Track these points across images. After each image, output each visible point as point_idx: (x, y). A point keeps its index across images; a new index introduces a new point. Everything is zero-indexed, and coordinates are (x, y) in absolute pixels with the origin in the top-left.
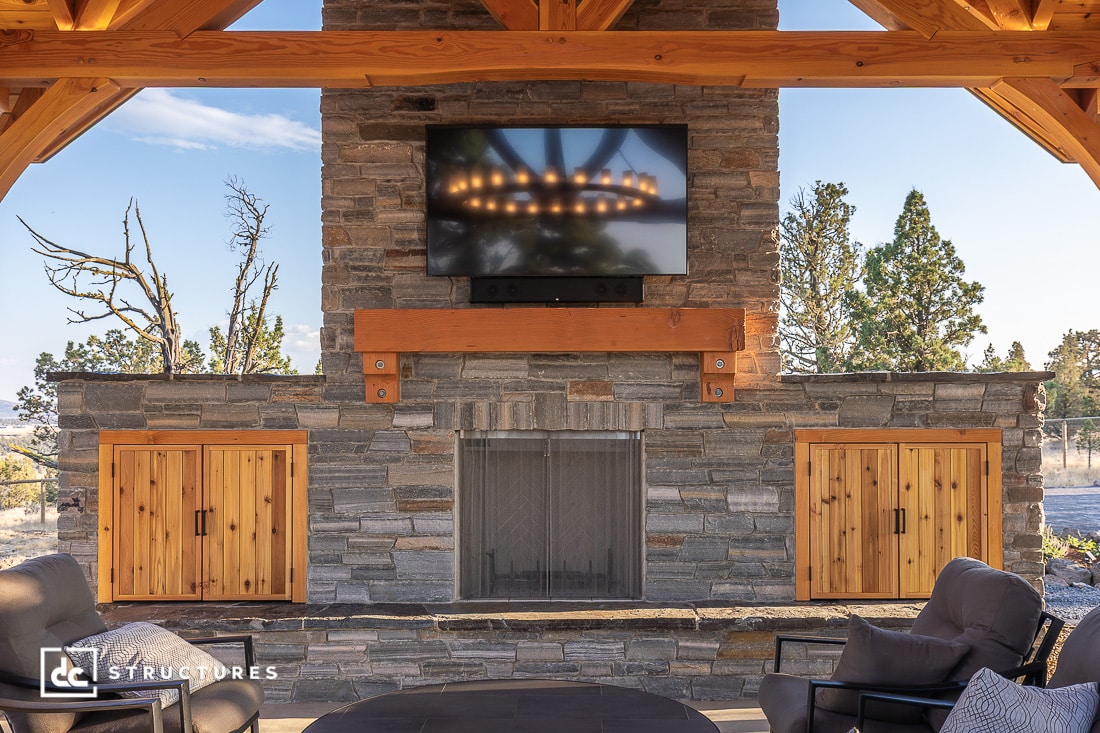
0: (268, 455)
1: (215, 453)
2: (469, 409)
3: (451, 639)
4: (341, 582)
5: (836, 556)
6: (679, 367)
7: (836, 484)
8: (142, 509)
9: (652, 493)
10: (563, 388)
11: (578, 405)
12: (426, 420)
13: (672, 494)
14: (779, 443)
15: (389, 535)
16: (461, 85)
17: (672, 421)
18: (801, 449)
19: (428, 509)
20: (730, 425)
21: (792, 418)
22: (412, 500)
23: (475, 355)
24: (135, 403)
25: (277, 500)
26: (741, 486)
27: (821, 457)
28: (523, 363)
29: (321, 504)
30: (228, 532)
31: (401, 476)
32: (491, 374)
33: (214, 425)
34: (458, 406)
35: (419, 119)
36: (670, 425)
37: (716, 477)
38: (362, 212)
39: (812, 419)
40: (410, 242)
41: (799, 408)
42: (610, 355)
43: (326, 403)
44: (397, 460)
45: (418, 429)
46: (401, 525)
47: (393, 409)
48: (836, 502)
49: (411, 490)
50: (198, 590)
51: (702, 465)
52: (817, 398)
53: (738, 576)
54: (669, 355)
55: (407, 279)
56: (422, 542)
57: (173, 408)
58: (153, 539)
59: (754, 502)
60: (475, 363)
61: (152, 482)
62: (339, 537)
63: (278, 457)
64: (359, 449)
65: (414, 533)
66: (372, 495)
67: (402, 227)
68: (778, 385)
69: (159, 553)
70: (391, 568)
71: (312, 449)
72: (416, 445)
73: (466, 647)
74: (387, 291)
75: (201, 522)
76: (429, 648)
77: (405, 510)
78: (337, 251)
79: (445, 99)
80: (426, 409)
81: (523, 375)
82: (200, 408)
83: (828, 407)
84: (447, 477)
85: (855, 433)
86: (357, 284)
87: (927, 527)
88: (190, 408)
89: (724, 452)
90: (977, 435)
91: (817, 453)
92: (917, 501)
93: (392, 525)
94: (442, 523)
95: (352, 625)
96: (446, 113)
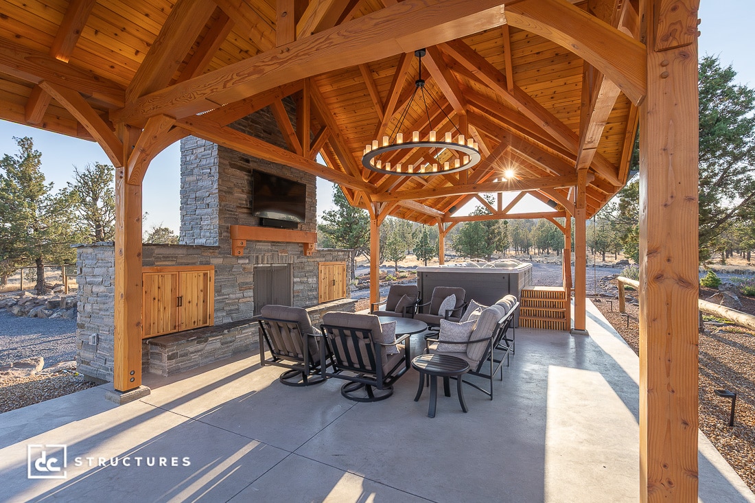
0: (202, 274)
1: (183, 274)
4: (223, 316)
5: (325, 292)
6: (300, 246)
7: (325, 275)
8: (154, 299)
9: (295, 280)
10: (278, 252)
11: (281, 256)
12: (247, 261)
13: (298, 280)
14: (317, 265)
15: (237, 299)
16: (256, 158)
17: (299, 260)
19: (246, 289)
21: (318, 259)
22: (243, 287)
23: (259, 241)
24: (150, 255)
25: (205, 291)
26: (310, 276)
27: (323, 269)
28: (270, 244)
29: (218, 291)
30: (187, 304)
31: (240, 280)
32: (262, 247)
33: (181, 264)
34: (255, 257)
35: (245, 165)
37: (306, 275)
38: (230, 192)
39: (321, 260)
40: (243, 204)
41: (319, 257)
42: (287, 243)
43: (220, 256)
44: (239, 274)
45: (245, 264)
46: (240, 295)
47: (238, 258)
48: (325, 279)
49: (243, 284)
50: (177, 328)
51: (304, 272)
53: (310, 299)
54: (298, 243)
55: (242, 216)
56: (245, 300)
57: (166, 258)
58: (159, 311)
59: (312, 280)
60: (258, 243)
61: (159, 288)
62: (222, 301)
63: (205, 275)
64: (229, 271)
65: (244, 297)
66: (233, 286)
67: (240, 199)
68: (316, 252)
69: (162, 316)
70: (238, 309)
71: (216, 271)
72: (244, 269)
74: (237, 219)
75: (179, 301)
77: (241, 290)
78: (223, 204)
79: (252, 161)
80: (246, 257)
81: (270, 247)
82: (176, 257)
84: (250, 279)
85: (328, 263)
86: (227, 216)
87: (336, 284)
88: (172, 257)
89: (308, 269)
90: (343, 263)
91: (321, 268)
92: (336, 278)
93: (238, 295)
94: (251, 293)
95: (250, 327)
96: (252, 165)
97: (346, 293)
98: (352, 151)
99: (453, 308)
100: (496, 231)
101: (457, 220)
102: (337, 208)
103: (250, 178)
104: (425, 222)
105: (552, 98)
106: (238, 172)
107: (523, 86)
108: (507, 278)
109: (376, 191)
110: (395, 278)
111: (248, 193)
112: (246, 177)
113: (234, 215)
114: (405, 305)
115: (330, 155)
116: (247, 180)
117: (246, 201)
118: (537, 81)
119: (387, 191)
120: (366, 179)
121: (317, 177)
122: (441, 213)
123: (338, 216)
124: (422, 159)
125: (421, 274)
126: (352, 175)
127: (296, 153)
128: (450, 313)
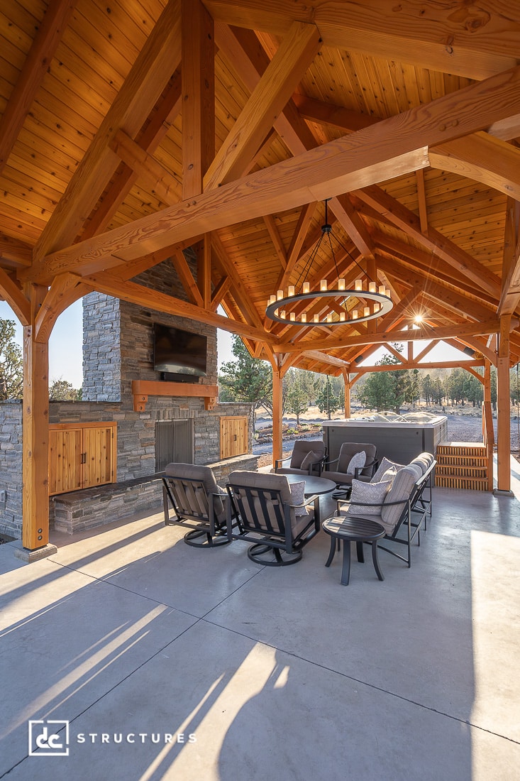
0: (105, 431)
1: (87, 431)
2: (158, 413)
4: (126, 473)
5: (226, 447)
6: (201, 401)
7: (226, 430)
8: (59, 456)
9: (197, 435)
10: (179, 407)
11: (182, 411)
12: (149, 417)
13: (199, 435)
15: (139, 455)
16: (157, 311)
17: (200, 415)
18: (221, 422)
20: (210, 416)
21: (219, 414)
22: (144, 443)
23: (160, 396)
24: (55, 412)
25: (108, 447)
26: (212, 432)
28: (171, 399)
29: (121, 447)
30: (91, 460)
31: (142, 436)
32: (163, 402)
33: (85, 420)
34: (156, 412)
35: (146, 319)
37: (207, 430)
38: (131, 347)
39: (222, 414)
40: (145, 358)
41: (219, 411)
42: (188, 397)
43: (122, 412)
44: (141, 430)
45: (147, 419)
46: (142, 452)
47: (140, 413)
48: (226, 434)
49: (144, 440)
50: (81, 485)
51: (205, 427)
52: (223, 409)
53: (212, 455)
54: (199, 397)
55: (143, 370)
56: (147, 456)
57: (70, 414)
58: (64, 468)
59: (213, 436)
60: (160, 398)
61: (64, 445)
62: (125, 458)
63: (108, 431)
64: (131, 427)
65: (145, 454)
66: (135, 443)
67: (142, 353)
69: (66, 473)
70: (140, 466)
71: (118, 427)
72: (145, 425)
74: (138, 374)
75: (83, 458)
77: (143, 446)
78: (125, 359)
79: (153, 314)
80: (148, 413)
81: (171, 402)
82: (80, 414)
83: (225, 411)
84: (152, 435)
85: (230, 417)
86: (129, 371)
87: (238, 439)
88: (76, 414)
89: (209, 423)
90: (245, 417)
91: (223, 423)
92: (237, 433)
93: (140, 452)
94: (153, 450)
95: (152, 484)
96: (153, 319)
97: (248, 449)
98: (253, 300)
99: (362, 466)
100: (405, 381)
101: (363, 370)
102: (236, 359)
103: (151, 332)
104: (329, 373)
105: (471, 238)
106: (139, 326)
107: (439, 226)
108: (421, 433)
109: (278, 342)
110: (297, 432)
111: (149, 347)
112: (147, 331)
113: (136, 369)
114: (311, 462)
115: (231, 306)
116: (148, 334)
117: (147, 355)
118: (454, 221)
119: (290, 342)
120: (268, 329)
121: (218, 329)
122: (347, 362)
123: (237, 367)
124: (327, 307)
125: (327, 429)
126: (254, 326)
127: (197, 305)
128: (360, 472)
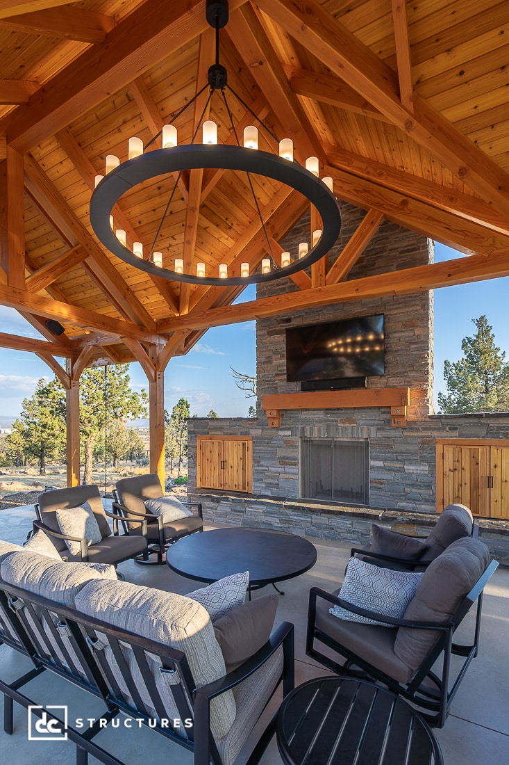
0: (241, 444)
1: (227, 442)
2: (303, 429)
3: (289, 512)
4: (262, 488)
5: (456, 495)
6: (383, 413)
7: (457, 463)
8: (208, 460)
10: (337, 421)
11: (342, 428)
12: (289, 433)
13: (380, 464)
14: (428, 444)
15: (277, 473)
17: (380, 434)
18: (439, 448)
19: (290, 465)
20: (406, 436)
21: (435, 434)
22: (284, 461)
23: (305, 410)
24: (206, 427)
25: (243, 459)
26: (411, 462)
27: (449, 452)
28: (322, 412)
29: (256, 461)
30: (230, 469)
31: (281, 453)
32: (311, 417)
33: (226, 434)
34: (299, 428)
35: (285, 326)
36: (379, 436)
37: (399, 458)
38: (269, 361)
39: (445, 434)
40: (283, 370)
41: (438, 429)
42: (355, 408)
43: (258, 427)
44: (279, 447)
45: (286, 436)
46: (281, 470)
47: (278, 429)
48: (457, 471)
49: (284, 458)
50: (222, 486)
51: (393, 453)
52: (447, 425)
53: (409, 500)
54: (379, 408)
55: (282, 383)
56: (288, 476)
57: (216, 429)
58: (211, 469)
59: (417, 469)
60: (305, 412)
61: (210, 452)
62: (262, 472)
63: (244, 444)
64: (267, 443)
65: (285, 473)
66: (272, 459)
67: (281, 365)
68: (428, 419)
69: (212, 474)
70: (278, 484)
71: (254, 442)
72: (286, 442)
73: (294, 515)
74: (276, 388)
75: (223, 464)
76: (282, 514)
77: (282, 465)
78: (261, 375)
79: (295, 318)
80: (289, 429)
81: (322, 416)
82: (223, 429)
83: (453, 429)
84: (296, 453)
85: (471, 441)
86: (266, 386)
88: (220, 428)
91: (446, 449)
93: (278, 470)
94: (298, 470)
106: (277, 338)
113: (273, 384)
